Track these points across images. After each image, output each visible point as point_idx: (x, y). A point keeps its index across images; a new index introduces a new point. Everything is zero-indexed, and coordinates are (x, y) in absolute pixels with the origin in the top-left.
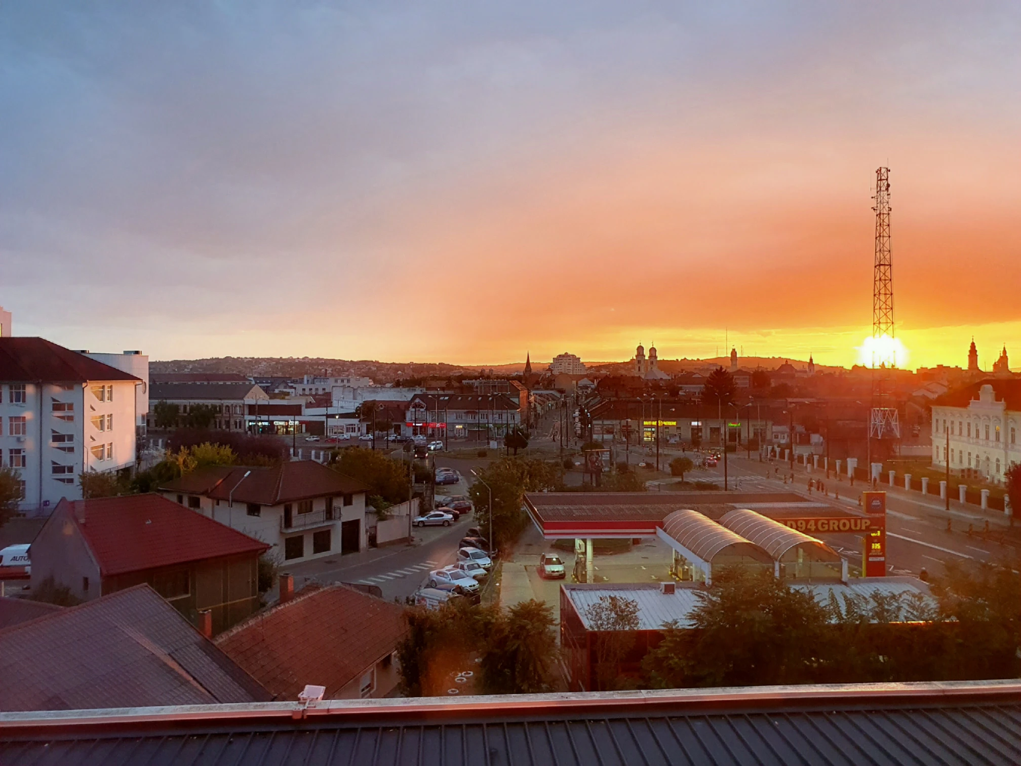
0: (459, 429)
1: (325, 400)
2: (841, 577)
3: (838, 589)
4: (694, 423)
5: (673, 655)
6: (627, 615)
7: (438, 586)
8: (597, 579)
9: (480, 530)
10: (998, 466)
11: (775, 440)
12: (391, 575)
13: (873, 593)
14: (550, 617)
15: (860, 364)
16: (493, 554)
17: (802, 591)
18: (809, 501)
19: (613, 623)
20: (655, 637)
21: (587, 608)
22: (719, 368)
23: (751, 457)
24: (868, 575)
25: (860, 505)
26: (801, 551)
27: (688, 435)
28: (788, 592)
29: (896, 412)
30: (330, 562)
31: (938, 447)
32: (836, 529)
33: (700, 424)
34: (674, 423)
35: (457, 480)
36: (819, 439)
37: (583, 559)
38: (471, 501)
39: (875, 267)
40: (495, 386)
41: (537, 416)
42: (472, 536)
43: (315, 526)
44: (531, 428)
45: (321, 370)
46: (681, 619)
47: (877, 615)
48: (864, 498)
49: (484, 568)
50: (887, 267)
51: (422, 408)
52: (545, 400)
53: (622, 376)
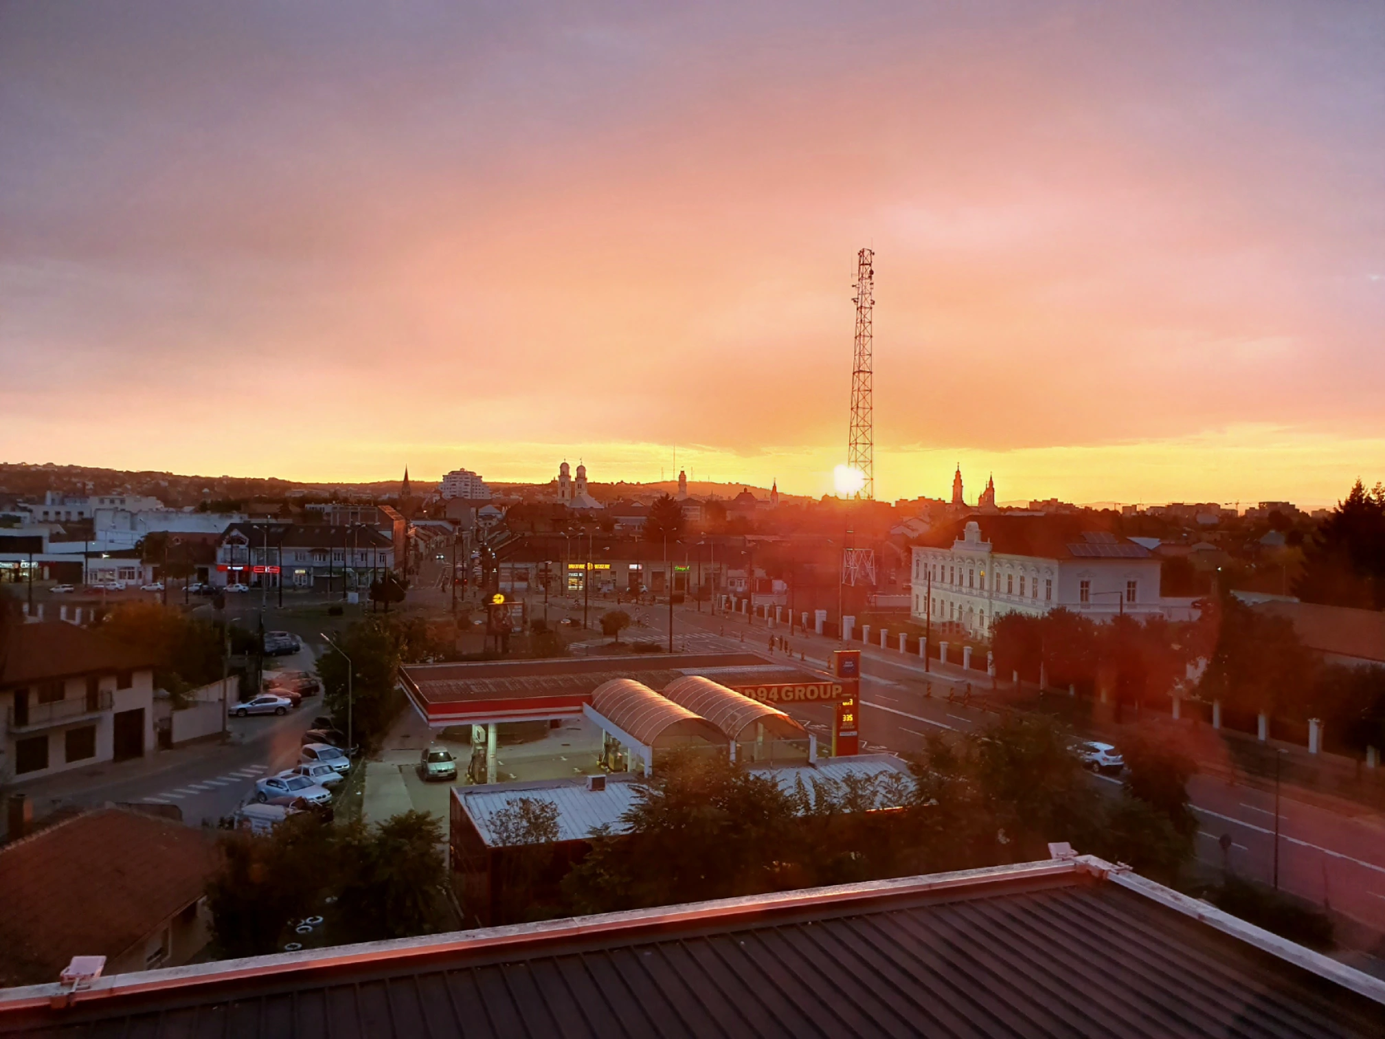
0: (301, 575)
1: (84, 529)
2: (808, 757)
3: (806, 774)
4: (633, 567)
5: (602, 871)
6: (543, 822)
7: (270, 800)
8: (501, 777)
9: (332, 719)
10: (982, 619)
11: (730, 588)
12: (194, 789)
13: (845, 775)
14: (436, 833)
15: (831, 494)
16: (353, 751)
17: (763, 778)
18: (770, 663)
19: (524, 834)
20: (578, 848)
21: (487, 817)
22: (664, 495)
23: (702, 610)
24: (838, 754)
25: (829, 667)
26: (761, 726)
27: (623, 580)
28: (747, 780)
29: (872, 554)
30: (93, 772)
31: (917, 596)
32: (803, 697)
33: (640, 567)
34: (607, 566)
35: (297, 649)
36: (783, 587)
37: (482, 752)
38: (319, 679)
39: (854, 373)
40: (357, 513)
41: (419, 557)
42: (321, 728)
43: (68, 721)
44: (409, 574)
45: (75, 484)
46: (612, 823)
47: (851, 802)
48: (835, 661)
49: (339, 772)
50: (867, 375)
51: (243, 543)
52: (431, 534)
53: (540, 502)
